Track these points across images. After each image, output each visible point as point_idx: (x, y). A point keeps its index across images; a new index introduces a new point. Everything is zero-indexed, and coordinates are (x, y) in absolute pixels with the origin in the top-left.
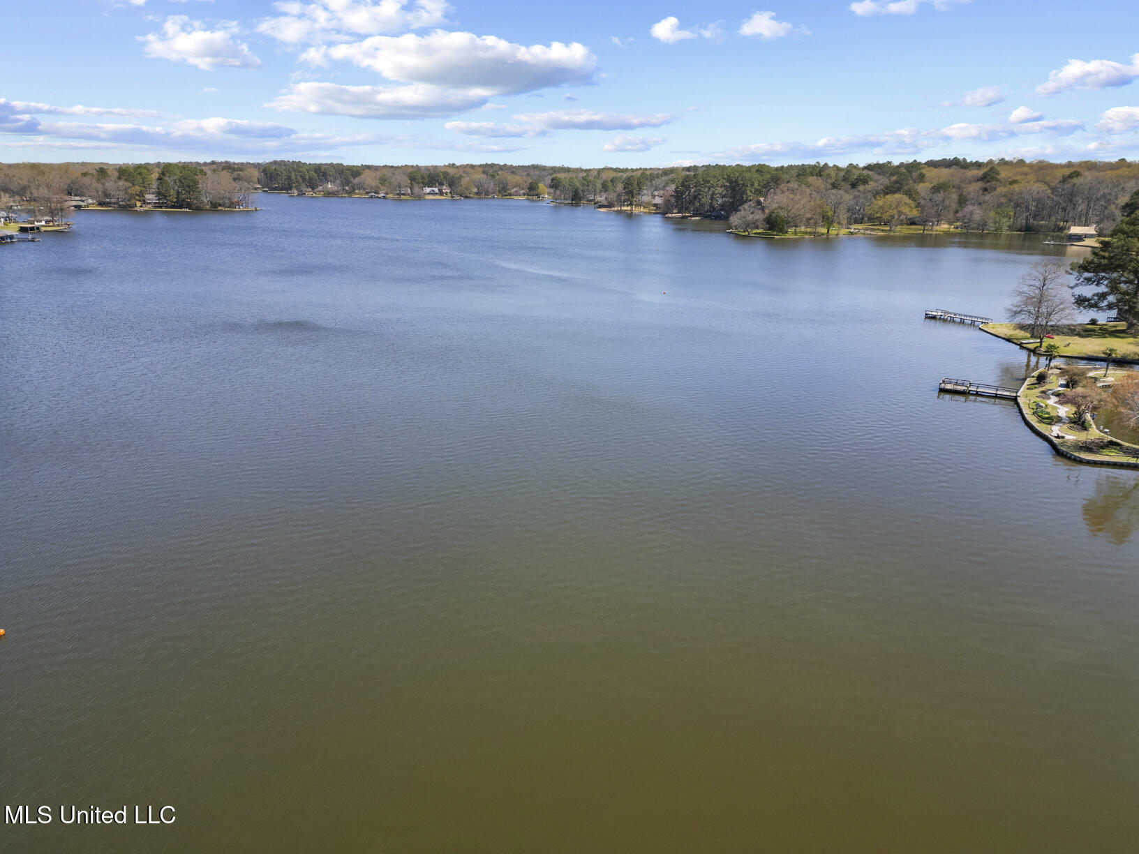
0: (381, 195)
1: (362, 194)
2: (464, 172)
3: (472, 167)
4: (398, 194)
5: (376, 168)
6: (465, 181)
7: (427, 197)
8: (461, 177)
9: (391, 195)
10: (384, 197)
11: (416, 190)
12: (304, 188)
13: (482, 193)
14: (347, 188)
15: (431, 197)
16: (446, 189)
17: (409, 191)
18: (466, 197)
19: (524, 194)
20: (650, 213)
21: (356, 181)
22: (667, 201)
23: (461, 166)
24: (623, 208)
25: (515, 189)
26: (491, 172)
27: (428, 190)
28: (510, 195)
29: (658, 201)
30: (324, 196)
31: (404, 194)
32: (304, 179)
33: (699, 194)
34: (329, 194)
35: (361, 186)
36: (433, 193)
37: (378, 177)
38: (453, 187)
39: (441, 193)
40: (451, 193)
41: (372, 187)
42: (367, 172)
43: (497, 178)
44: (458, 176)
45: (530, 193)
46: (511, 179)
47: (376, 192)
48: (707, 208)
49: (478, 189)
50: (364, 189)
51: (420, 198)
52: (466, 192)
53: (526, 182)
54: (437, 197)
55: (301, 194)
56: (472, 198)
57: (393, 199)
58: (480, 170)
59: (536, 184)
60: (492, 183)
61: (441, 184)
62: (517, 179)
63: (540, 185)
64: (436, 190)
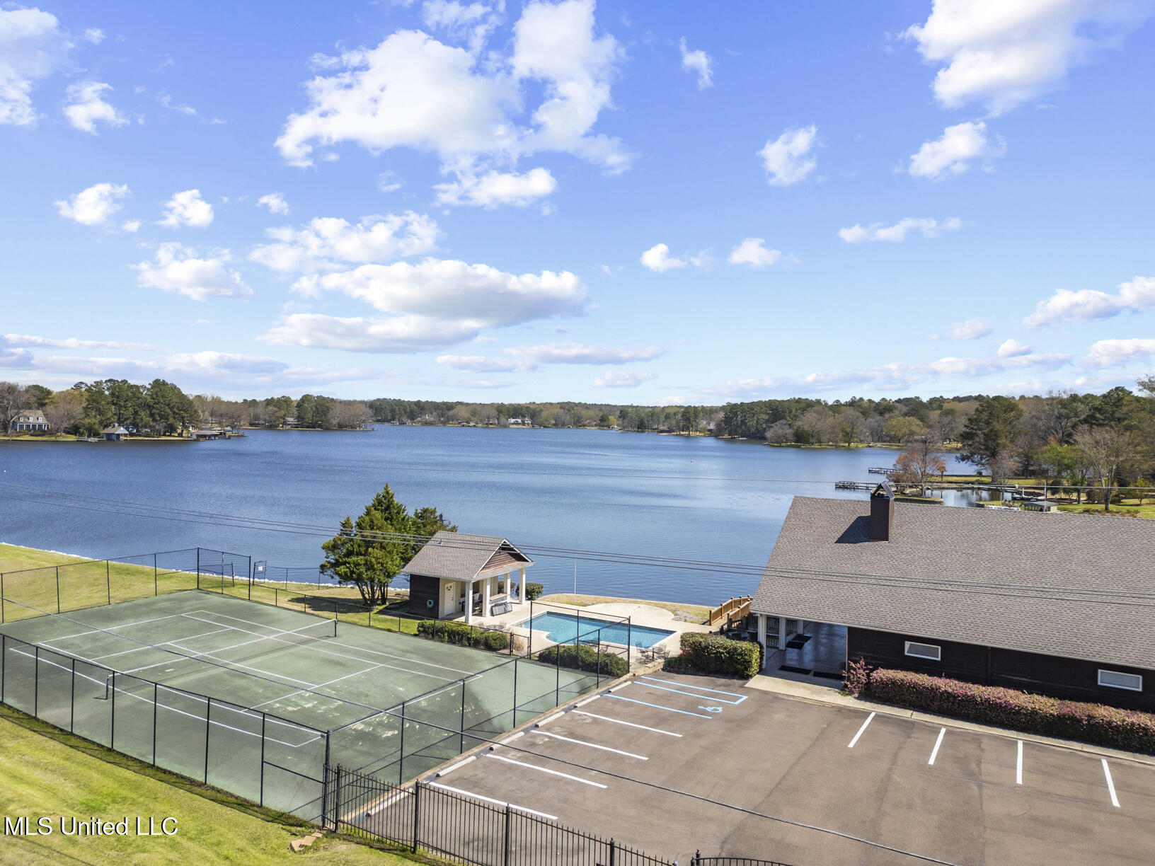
0: (472, 424)
1: (455, 424)
2: (544, 407)
3: (551, 404)
4: (487, 424)
5: (468, 404)
6: (544, 414)
7: (511, 426)
8: (541, 410)
9: (481, 425)
10: (474, 426)
11: (503, 420)
12: (404, 419)
13: (559, 424)
14: (442, 419)
15: (515, 426)
16: (528, 421)
17: (496, 422)
18: (545, 427)
19: (596, 425)
20: (705, 436)
21: (451, 413)
22: (718, 425)
23: (541, 404)
24: (682, 433)
25: (588, 421)
26: (567, 407)
27: (512, 421)
28: (584, 426)
29: (712, 426)
30: (422, 425)
31: (491, 424)
32: (405, 412)
33: (745, 419)
34: (427, 423)
35: (453, 418)
36: (517, 423)
37: (470, 410)
38: (535, 419)
39: (523, 423)
40: (532, 423)
41: (464, 418)
42: (459, 407)
43: (573, 412)
44: (538, 410)
45: (602, 424)
46: (584, 412)
47: (468, 422)
48: (753, 430)
49: (556, 420)
50: (457, 420)
51: (505, 426)
52: (545, 423)
53: (597, 415)
54: (520, 426)
55: (402, 423)
56: (550, 427)
57: (482, 427)
58: (559, 406)
59: (607, 416)
60: (568, 416)
61: (524, 416)
62: (590, 413)
63: (610, 417)
64: (519, 421)
